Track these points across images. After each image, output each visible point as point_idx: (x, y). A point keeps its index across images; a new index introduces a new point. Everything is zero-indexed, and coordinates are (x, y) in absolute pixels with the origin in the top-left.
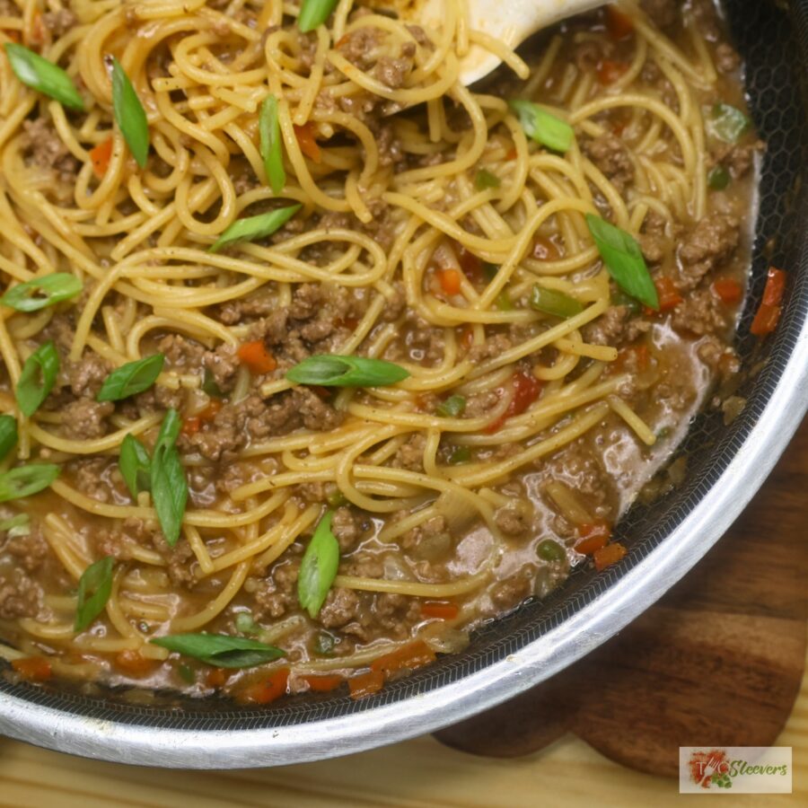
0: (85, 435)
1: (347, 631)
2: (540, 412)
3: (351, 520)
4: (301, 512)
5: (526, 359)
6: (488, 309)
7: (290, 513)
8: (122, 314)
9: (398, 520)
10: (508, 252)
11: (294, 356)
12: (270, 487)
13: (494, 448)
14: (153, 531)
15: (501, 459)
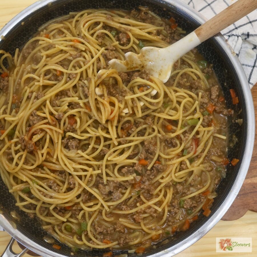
0: (120, 198)
1: (192, 206)
2: (202, 145)
3: (180, 185)
4: (170, 189)
5: (194, 136)
6: (180, 130)
7: (168, 191)
8: (110, 169)
9: (188, 180)
10: (179, 116)
11: (150, 158)
12: (161, 188)
13: (197, 156)
14: (145, 210)
15: (200, 158)
